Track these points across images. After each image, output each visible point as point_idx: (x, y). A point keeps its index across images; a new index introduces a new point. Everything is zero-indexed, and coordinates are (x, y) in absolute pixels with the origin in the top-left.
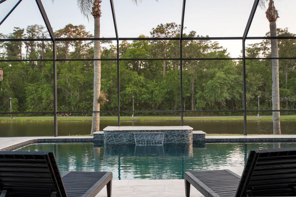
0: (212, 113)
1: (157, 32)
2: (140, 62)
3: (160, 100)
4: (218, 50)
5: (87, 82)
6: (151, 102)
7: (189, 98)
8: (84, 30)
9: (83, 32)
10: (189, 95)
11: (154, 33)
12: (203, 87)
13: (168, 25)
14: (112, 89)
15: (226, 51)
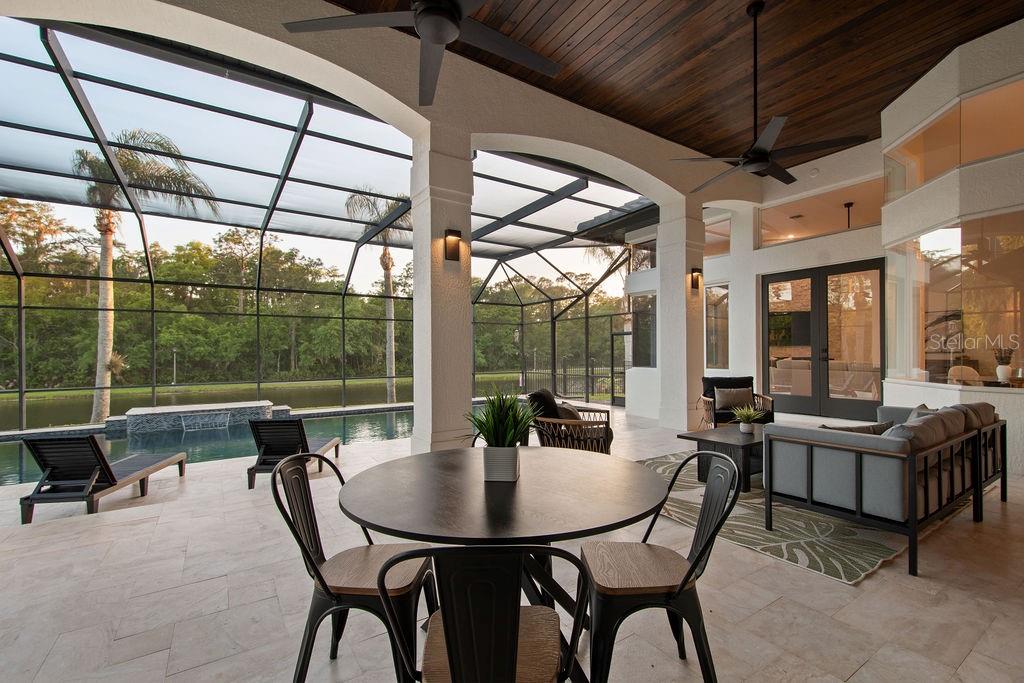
0: (325, 375)
1: (227, 240)
2: (190, 288)
3: (232, 355)
4: (336, 279)
5: (62, 320)
6: (213, 360)
7: (287, 353)
8: (51, 213)
9: (47, 217)
10: (286, 347)
11: (220, 241)
12: (311, 335)
14: (126, 336)
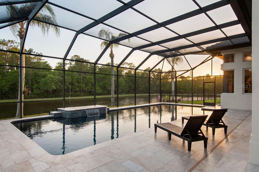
3: (6, 89)
12: (38, 82)
13: (9, 41)
15: (47, 62)
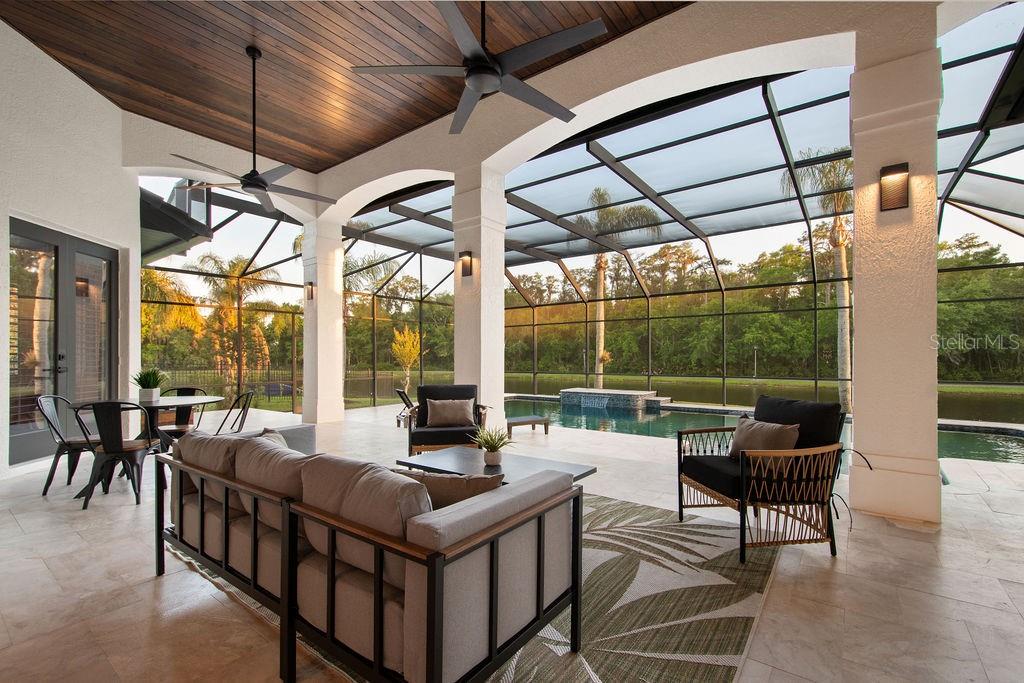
6: (789, 356)
15: (997, 250)
